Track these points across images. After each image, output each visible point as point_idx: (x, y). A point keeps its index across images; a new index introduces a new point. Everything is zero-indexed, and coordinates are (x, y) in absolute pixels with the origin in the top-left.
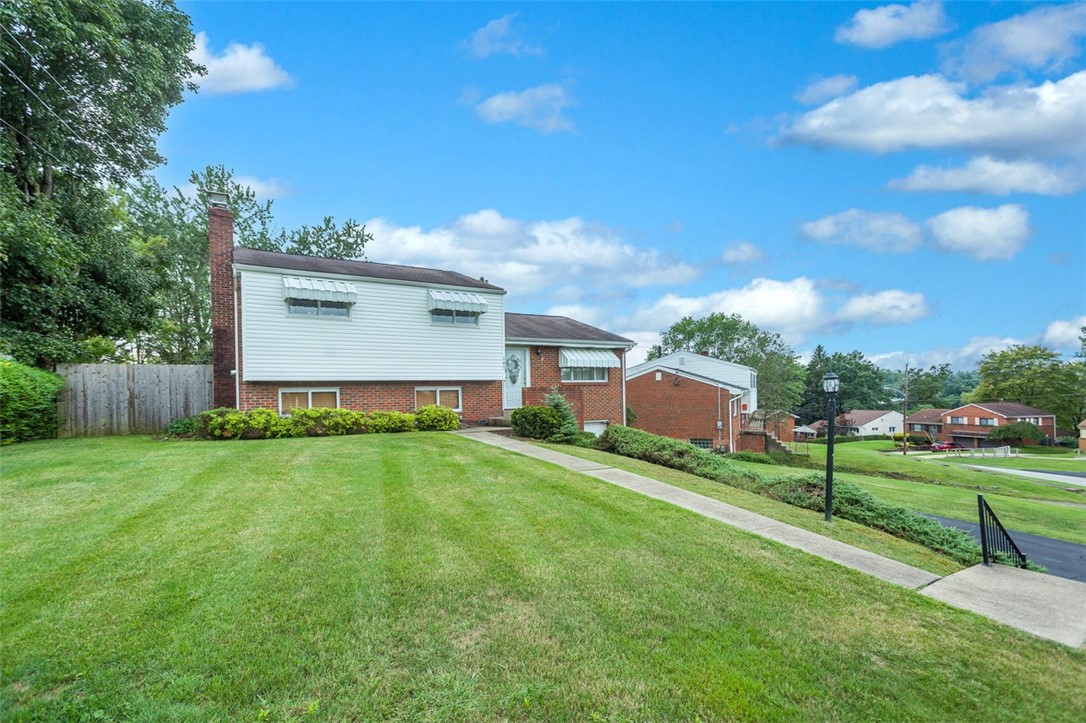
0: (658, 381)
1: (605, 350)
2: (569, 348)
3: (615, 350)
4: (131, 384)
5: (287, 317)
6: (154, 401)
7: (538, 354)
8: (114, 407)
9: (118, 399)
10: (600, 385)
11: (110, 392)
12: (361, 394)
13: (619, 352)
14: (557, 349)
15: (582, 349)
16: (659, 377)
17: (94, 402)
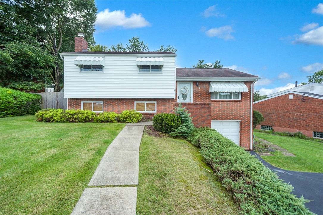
0: (291, 99)
1: (239, 82)
2: (215, 82)
3: (246, 83)
4: (57, 99)
5: (79, 73)
6: (62, 104)
7: (197, 85)
8: (53, 106)
9: (54, 103)
10: (235, 101)
11: (52, 101)
12: (111, 104)
13: (249, 83)
14: (209, 82)
15: (223, 82)
16: (291, 97)
17: (49, 104)
